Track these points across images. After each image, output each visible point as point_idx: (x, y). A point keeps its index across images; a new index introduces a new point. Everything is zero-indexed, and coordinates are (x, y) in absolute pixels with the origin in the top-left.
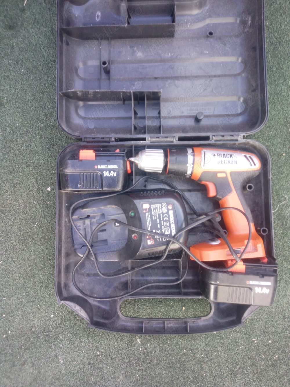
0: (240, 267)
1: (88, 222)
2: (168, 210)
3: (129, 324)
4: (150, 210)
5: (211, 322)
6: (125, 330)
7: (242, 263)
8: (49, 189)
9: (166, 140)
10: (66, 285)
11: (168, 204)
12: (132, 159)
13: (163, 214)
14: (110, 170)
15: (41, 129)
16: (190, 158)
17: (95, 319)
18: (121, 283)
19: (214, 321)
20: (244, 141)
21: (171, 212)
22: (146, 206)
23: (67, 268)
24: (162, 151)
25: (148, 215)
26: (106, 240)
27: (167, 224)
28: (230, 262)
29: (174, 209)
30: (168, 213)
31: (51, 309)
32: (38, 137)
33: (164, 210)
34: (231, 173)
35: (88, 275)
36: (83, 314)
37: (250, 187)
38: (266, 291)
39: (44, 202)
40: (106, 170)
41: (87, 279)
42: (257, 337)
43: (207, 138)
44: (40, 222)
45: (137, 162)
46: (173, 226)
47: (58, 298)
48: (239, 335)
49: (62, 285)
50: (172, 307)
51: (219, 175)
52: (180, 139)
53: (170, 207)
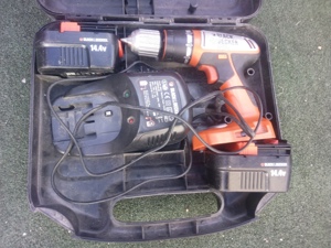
0: (252, 149)
1: (71, 114)
2: (170, 87)
3: (125, 232)
4: (148, 87)
5: (220, 220)
6: (120, 239)
7: (253, 144)
8: (24, 81)
9: (161, 20)
10: (43, 191)
11: (169, 82)
12: (125, 40)
13: (164, 92)
14: (98, 44)
15: (17, 16)
16: (189, 38)
17: (81, 231)
18: (114, 185)
19: (224, 219)
20: (242, 25)
21: (173, 90)
22: (143, 83)
23: (45, 170)
24: (158, 33)
25: (146, 92)
26: (94, 134)
27: (168, 103)
28: (240, 145)
29: (175, 86)
30: (169, 91)
31: (24, 225)
32: (13, 25)
33: (165, 88)
34: (232, 55)
35: (72, 179)
36: (65, 222)
37: (251, 72)
38: (283, 173)
39: (17, 96)
40: (94, 43)
41: (71, 184)
42: (267, 236)
43: (205, 21)
44: (12, 119)
45: (130, 43)
46: (176, 105)
47: (31, 205)
48: (249, 236)
49: (38, 191)
50: (174, 210)
51: (220, 57)
52: (177, 21)
53: (171, 85)
